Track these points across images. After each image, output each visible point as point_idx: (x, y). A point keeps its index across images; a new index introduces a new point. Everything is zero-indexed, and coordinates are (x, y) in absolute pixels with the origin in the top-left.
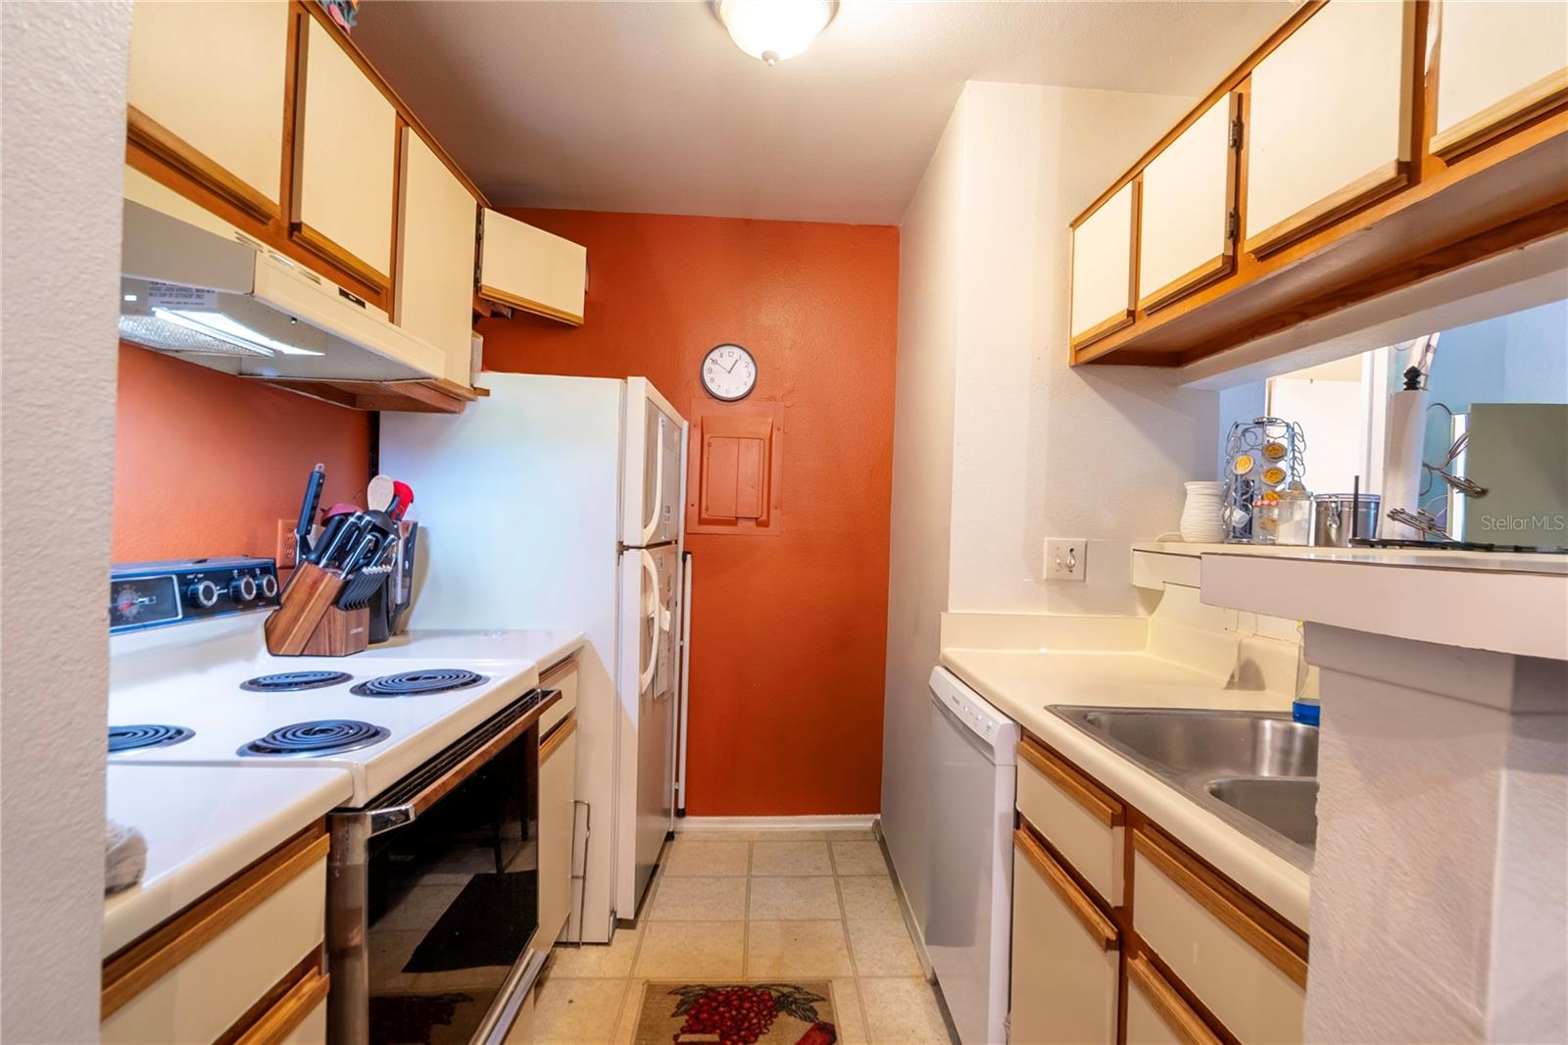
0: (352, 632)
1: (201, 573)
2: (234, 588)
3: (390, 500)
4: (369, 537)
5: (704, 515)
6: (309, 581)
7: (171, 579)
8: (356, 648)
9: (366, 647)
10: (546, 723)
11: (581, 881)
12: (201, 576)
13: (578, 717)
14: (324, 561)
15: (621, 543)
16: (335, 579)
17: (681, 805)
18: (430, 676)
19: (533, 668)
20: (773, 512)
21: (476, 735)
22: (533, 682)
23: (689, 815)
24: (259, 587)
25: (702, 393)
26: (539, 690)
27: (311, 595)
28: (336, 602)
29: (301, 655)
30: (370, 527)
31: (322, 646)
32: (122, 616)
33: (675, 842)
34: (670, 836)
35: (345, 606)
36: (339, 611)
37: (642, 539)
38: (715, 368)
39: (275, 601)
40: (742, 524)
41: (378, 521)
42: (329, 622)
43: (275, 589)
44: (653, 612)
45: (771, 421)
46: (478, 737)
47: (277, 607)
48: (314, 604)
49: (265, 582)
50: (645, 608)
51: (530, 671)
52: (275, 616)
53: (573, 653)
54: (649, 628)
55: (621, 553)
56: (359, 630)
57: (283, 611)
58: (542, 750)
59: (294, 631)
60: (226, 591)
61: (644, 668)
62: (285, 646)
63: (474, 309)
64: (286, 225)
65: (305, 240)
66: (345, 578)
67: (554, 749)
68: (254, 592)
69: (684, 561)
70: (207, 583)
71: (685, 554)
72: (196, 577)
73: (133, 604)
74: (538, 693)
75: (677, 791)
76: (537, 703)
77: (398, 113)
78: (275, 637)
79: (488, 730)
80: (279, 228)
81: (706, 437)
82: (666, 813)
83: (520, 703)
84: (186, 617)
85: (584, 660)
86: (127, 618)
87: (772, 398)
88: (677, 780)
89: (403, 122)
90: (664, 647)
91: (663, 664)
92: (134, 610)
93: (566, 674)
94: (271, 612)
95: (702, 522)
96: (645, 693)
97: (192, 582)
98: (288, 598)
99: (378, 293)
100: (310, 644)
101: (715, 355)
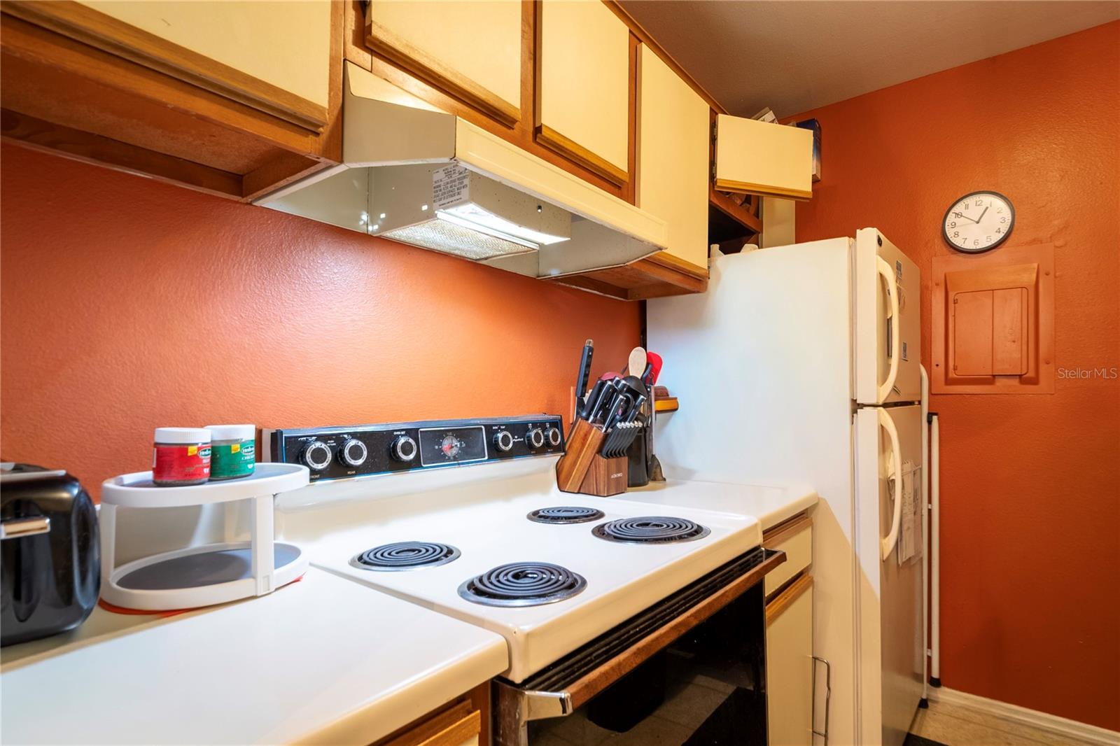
0: (612, 477)
1: (503, 425)
2: (527, 437)
3: (644, 367)
4: (621, 397)
5: (952, 375)
6: (582, 433)
7: (481, 429)
8: (616, 489)
9: (626, 490)
10: (773, 581)
11: (823, 739)
12: (504, 427)
13: (816, 575)
14: (592, 418)
15: (854, 401)
16: (599, 432)
17: (935, 674)
18: (657, 523)
19: (756, 525)
20: (1043, 367)
21: (683, 596)
22: (759, 540)
23: (944, 686)
24: (547, 437)
25: (945, 249)
26: (763, 549)
27: (583, 445)
28: (599, 451)
29: (578, 493)
30: (625, 389)
31: (592, 486)
32: (445, 455)
33: (929, 712)
34: (924, 704)
35: (607, 455)
36: (602, 458)
37: (878, 399)
38: (959, 221)
39: (560, 448)
40: (1000, 383)
41: (632, 385)
42: (596, 467)
43: (559, 439)
44: (894, 474)
45: (1035, 265)
46: (684, 599)
47: (563, 454)
48: (586, 451)
49: (551, 433)
50: (883, 469)
51: (751, 530)
52: (562, 461)
53: (807, 509)
54: (889, 490)
55: (854, 411)
56: (619, 475)
57: (567, 457)
58: (769, 611)
59: (574, 473)
60: (522, 439)
61: (886, 531)
62: (568, 486)
63: (710, 201)
64: (531, 129)
65: (547, 140)
66: (606, 431)
67: (785, 607)
68: (542, 441)
69: (930, 422)
70: (505, 433)
71: (930, 415)
72: (499, 428)
73: (452, 447)
74: (762, 552)
75: (929, 658)
76: (761, 562)
77: (630, 31)
78: (563, 476)
79: (698, 590)
80: (524, 132)
81: (952, 295)
82: (918, 678)
83: (740, 562)
84: (491, 458)
85: (818, 517)
86: (449, 458)
87: (1034, 241)
88: (930, 646)
89: (636, 38)
90: (909, 510)
91: (909, 528)
92: (454, 451)
93: (797, 532)
94: (559, 457)
95: (949, 381)
96: (888, 558)
97: (496, 432)
98: (569, 447)
99: (619, 188)
100: (584, 484)
101: (959, 208)
